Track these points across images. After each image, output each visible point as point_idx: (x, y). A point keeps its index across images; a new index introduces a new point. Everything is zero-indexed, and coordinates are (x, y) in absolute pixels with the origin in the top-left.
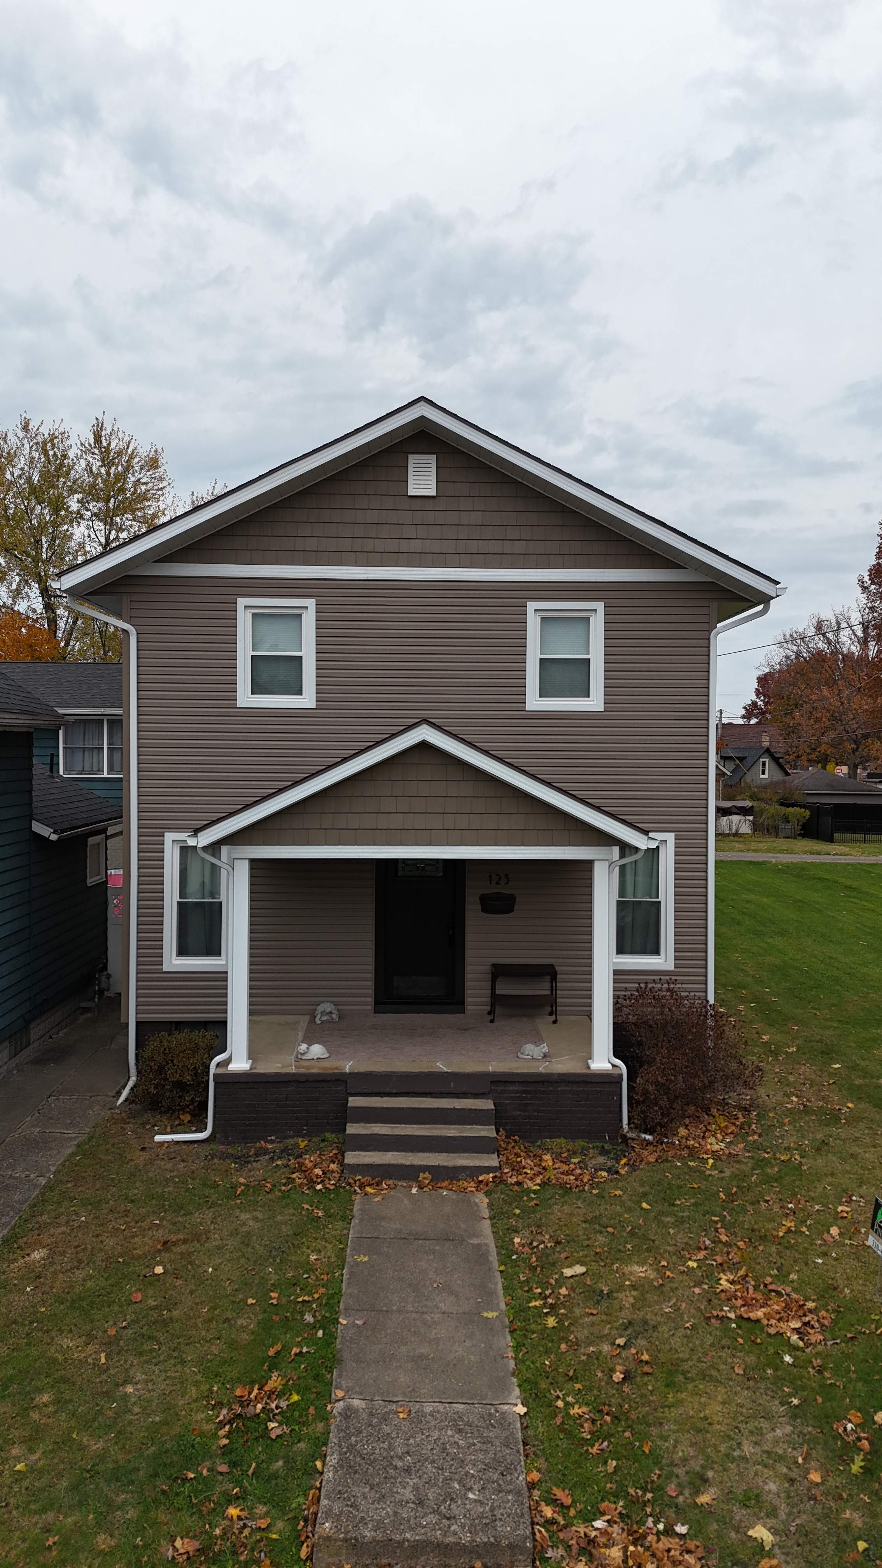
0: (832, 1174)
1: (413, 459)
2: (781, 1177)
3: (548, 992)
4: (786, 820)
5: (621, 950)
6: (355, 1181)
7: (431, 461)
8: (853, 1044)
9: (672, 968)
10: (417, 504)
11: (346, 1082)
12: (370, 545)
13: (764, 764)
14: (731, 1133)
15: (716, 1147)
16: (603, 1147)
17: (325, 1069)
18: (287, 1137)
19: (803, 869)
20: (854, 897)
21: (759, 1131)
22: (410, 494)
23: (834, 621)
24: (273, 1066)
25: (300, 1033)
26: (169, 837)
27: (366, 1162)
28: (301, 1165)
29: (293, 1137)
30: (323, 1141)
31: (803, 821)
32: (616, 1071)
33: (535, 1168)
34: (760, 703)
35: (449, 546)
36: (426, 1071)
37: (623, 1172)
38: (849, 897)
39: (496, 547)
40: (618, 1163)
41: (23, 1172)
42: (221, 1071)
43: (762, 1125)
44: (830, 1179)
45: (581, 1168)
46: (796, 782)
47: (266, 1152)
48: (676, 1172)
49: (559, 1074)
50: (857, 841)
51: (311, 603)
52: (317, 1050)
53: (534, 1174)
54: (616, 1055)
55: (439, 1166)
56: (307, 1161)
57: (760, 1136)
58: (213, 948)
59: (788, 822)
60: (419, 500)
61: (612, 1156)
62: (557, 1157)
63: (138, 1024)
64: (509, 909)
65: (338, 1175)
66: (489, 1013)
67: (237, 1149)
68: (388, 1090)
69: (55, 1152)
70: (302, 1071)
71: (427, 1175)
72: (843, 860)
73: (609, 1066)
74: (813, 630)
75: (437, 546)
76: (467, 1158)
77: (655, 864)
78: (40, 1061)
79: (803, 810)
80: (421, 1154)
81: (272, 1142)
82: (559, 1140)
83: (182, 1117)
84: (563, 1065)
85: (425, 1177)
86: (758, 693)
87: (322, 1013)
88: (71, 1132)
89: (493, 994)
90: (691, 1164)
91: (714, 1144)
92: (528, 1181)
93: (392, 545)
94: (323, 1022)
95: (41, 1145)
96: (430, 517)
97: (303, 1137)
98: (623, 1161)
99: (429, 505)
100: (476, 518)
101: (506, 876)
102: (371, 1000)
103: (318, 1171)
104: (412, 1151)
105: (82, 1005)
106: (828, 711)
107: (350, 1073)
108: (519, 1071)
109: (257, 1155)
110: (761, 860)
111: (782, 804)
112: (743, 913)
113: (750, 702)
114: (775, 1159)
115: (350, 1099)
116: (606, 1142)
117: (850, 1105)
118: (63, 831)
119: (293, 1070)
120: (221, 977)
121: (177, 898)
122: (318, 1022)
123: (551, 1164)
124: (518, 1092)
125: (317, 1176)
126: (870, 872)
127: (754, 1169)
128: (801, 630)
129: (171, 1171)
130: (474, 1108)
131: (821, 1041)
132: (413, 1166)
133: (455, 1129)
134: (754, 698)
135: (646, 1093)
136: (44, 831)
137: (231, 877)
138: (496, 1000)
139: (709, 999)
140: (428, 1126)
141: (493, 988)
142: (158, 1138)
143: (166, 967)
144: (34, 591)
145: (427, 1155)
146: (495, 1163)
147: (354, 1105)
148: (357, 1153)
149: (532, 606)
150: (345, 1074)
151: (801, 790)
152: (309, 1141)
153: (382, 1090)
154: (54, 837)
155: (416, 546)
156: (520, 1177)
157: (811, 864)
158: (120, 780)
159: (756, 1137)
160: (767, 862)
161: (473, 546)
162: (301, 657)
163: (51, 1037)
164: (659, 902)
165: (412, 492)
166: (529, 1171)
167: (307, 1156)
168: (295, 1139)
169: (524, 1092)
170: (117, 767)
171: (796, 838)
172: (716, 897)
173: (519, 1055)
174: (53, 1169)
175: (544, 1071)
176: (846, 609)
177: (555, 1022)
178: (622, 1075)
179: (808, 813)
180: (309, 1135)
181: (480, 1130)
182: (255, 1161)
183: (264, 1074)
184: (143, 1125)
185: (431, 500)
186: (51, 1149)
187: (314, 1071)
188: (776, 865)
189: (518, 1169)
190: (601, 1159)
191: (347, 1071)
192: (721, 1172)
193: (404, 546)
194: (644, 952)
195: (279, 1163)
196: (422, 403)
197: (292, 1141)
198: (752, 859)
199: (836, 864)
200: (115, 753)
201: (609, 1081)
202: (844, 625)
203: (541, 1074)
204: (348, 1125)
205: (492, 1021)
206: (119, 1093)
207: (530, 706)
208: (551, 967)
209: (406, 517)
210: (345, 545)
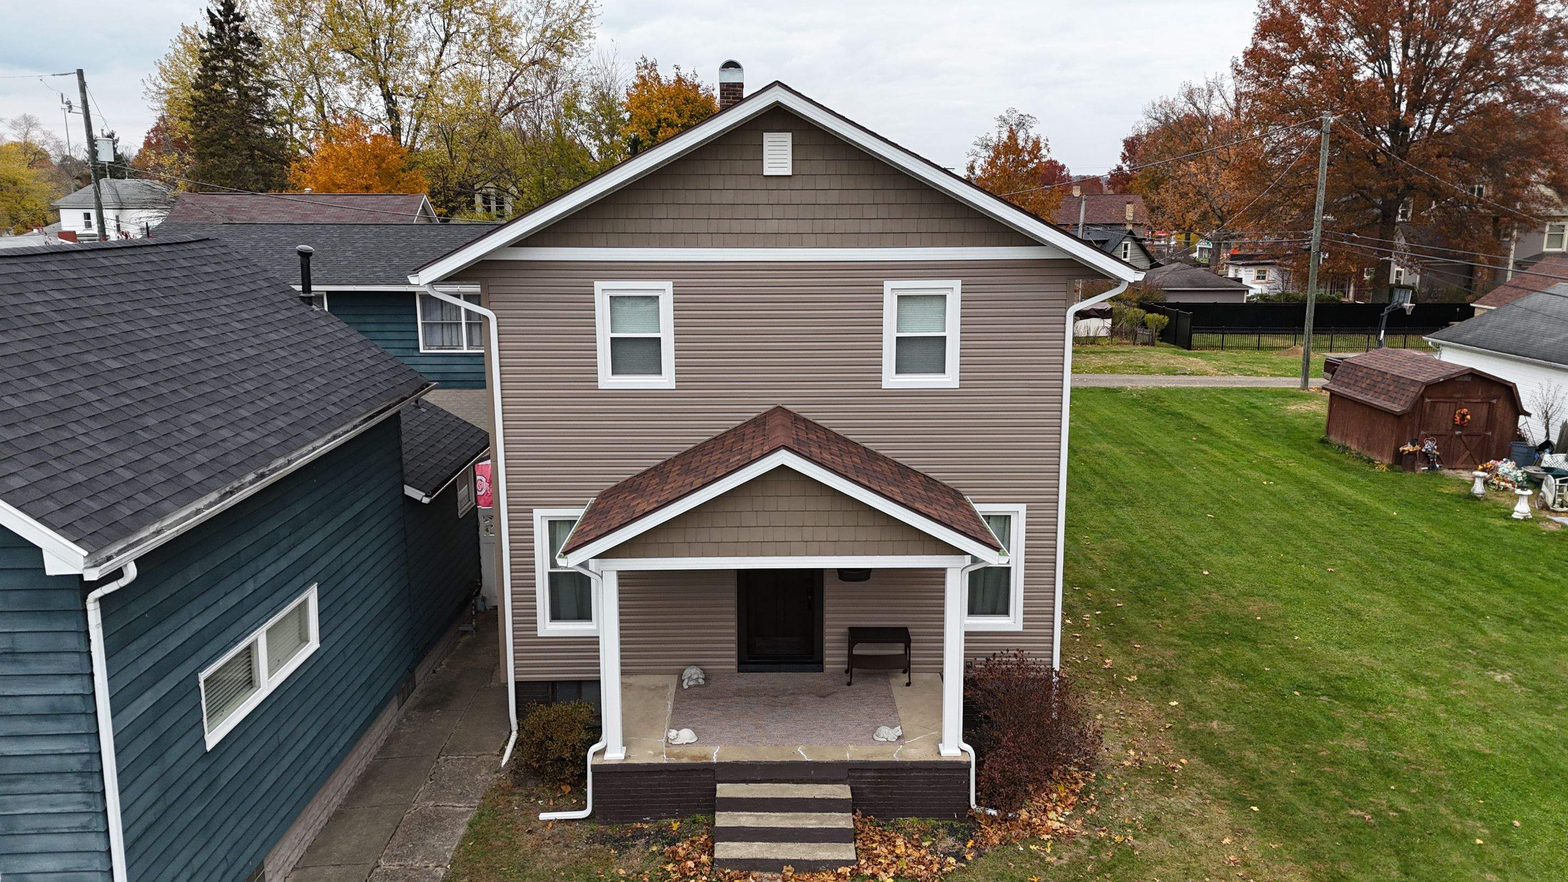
0: (1161, 862)
1: (767, 137)
2: (1115, 866)
3: (902, 652)
4: (1144, 325)
5: (972, 611)
6: (725, 875)
7: (787, 138)
8: (1191, 671)
9: (1020, 629)
10: (773, 184)
11: (714, 771)
12: (725, 226)
13: (1126, 247)
14: (1071, 804)
15: (1056, 825)
16: (952, 825)
17: (693, 757)
18: (661, 818)
19: (1158, 399)
20: (1206, 442)
21: (1096, 803)
22: (765, 173)
23: (1205, 87)
24: (646, 755)
25: (669, 703)
26: (538, 513)
27: (734, 857)
28: (675, 853)
29: (666, 818)
30: (694, 822)
31: (1160, 327)
32: (964, 759)
33: (890, 857)
34: (1126, 168)
35: (805, 226)
36: (788, 760)
37: (969, 857)
38: (1201, 442)
39: (852, 226)
40: (965, 846)
41: (422, 860)
42: (598, 761)
43: (1100, 793)
44: (1159, 868)
45: (931, 853)
46: (1157, 277)
47: (640, 834)
48: (1019, 859)
49: (912, 763)
50: (1212, 347)
51: (668, 285)
52: (686, 735)
53: (888, 864)
54: (965, 741)
55: (801, 860)
56: (680, 850)
57: (1098, 808)
58: (584, 614)
59: (1147, 328)
60: (774, 180)
61: (960, 836)
62: (909, 837)
63: (517, 683)
64: (865, 578)
65: (708, 869)
66: (847, 672)
67: (614, 830)
68: (753, 778)
69: (449, 833)
70: (673, 760)
71: (790, 867)
72: (1198, 383)
73: (959, 753)
74: (1184, 99)
75: (791, 226)
76: (827, 850)
77: (1007, 533)
78: (425, 706)
79: (1162, 316)
80: (784, 845)
81: (647, 822)
82: (911, 819)
83: (563, 788)
84: (916, 752)
85: (788, 870)
86: (1124, 158)
87: (689, 678)
88: (462, 807)
89: (850, 655)
90: (1032, 847)
91: (1054, 821)
92: (882, 873)
93: (748, 226)
94: (690, 687)
95: (436, 823)
96: (786, 197)
97: (675, 817)
98: (970, 843)
99: (785, 184)
100: (833, 197)
102: (734, 660)
103: (691, 864)
104: (776, 841)
105: (461, 628)
106: (1195, 187)
107: (718, 763)
108: (875, 759)
109: (634, 837)
110: (1116, 385)
111: (1141, 306)
112: (1096, 473)
113: (1115, 168)
114: (1110, 839)
115: (719, 786)
116: (955, 820)
117: (1183, 761)
118: (434, 492)
119: (663, 760)
120: (593, 643)
121: (548, 569)
122: (686, 687)
123: (903, 850)
124: (873, 777)
125: (690, 869)
126: (1224, 402)
127: (1090, 853)
128: (1171, 100)
129: (557, 862)
130: (832, 797)
131: (1160, 666)
132: (777, 860)
133: (816, 818)
134: (1120, 162)
135: (992, 779)
136: (416, 494)
137: (600, 586)
138: (854, 662)
139: (1054, 666)
140: (790, 814)
141: (850, 649)
142: (543, 816)
143: (542, 633)
144: (375, 95)
145: (790, 845)
146: (852, 856)
147: (722, 796)
148: (726, 843)
149: (888, 285)
150: (713, 764)
151: (1162, 287)
152: (681, 822)
153: (748, 778)
154: (426, 500)
155: (773, 226)
156: (875, 869)
157: (1168, 391)
158: (482, 355)
159: (1094, 810)
160: (1121, 388)
161: (830, 226)
162: (659, 339)
163: (434, 672)
164: (1009, 568)
165: (767, 172)
166: (883, 861)
167: (680, 844)
168: (668, 820)
169: (879, 780)
170: (476, 341)
171: (1153, 344)
172: (1069, 448)
173: (875, 737)
174: (449, 856)
175: (898, 759)
176: (1219, 77)
177: (908, 684)
178: (969, 763)
179: (1167, 319)
180: (681, 817)
181: (839, 819)
182: (632, 846)
183: (638, 765)
184: (528, 796)
185: (787, 180)
186: (445, 829)
187: (685, 760)
188: (1131, 392)
189: (873, 859)
190: (950, 841)
191: (715, 761)
192: (1060, 858)
193: (761, 227)
194: (994, 612)
195: (654, 848)
196: (777, 87)
197: (665, 822)
198: (1108, 385)
199: (1189, 392)
200: (473, 328)
201: (957, 769)
202: (1216, 93)
203: (895, 763)
204: (717, 813)
205: (849, 684)
206: (503, 751)
207: (886, 384)
208: (905, 630)
209: (761, 197)
210: (701, 226)
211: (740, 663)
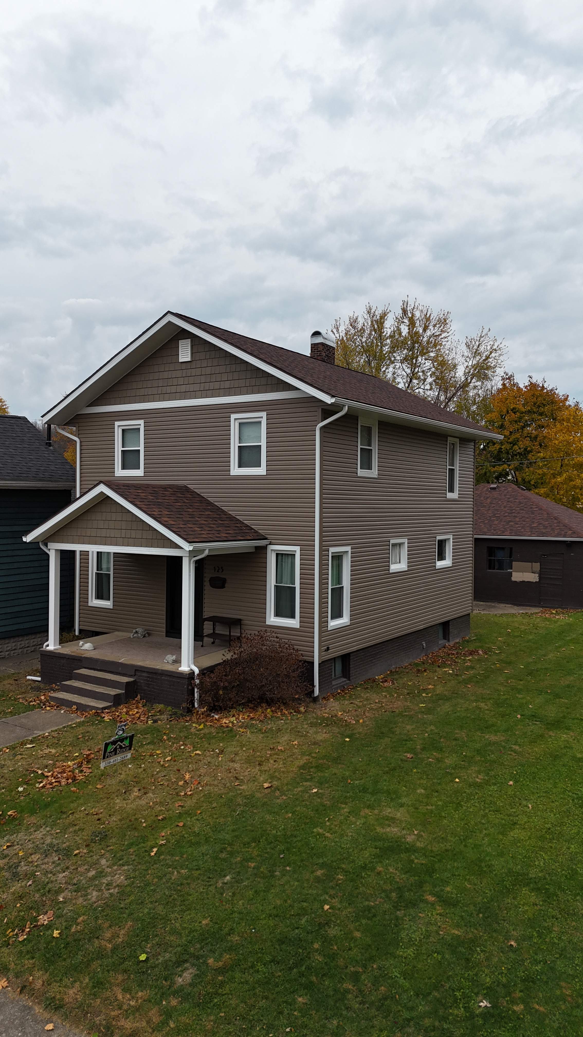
1: (181, 342)
7: (189, 341)
9: (299, 627)
10: (184, 366)
12: (165, 390)
14: (253, 718)
16: (177, 712)
22: (180, 361)
33: (123, 713)
35: (197, 387)
36: (111, 660)
39: (217, 386)
42: (44, 649)
52: (87, 646)
55: (80, 704)
60: (184, 364)
63: (80, 630)
64: (223, 587)
66: (213, 643)
68: (97, 667)
70: (69, 653)
71: (75, 706)
73: (188, 669)
75: (191, 388)
77: (294, 565)
80: (84, 698)
82: (161, 705)
85: (74, 708)
87: (135, 633)
91: (229, 721)
93: (173, 389)
96: (189, 372)
99: (188, 366)
100: (208, 371)
101: (222, 568)
102: (164, 629)
104: (81, 696)
107: (84, 657)
108: (148, 666)
115: (82, 669)
116: (180, 710)
121: (95, 570)
123: (134, 713)
124: (146, 677)
127: (217, 733)
133: (105, 689)
137: (50, 558)
140: (97, 686)
141: (214, 629)
142: (28, 677)
143: (90, 604)
147: (76, 672)
148: (64, 693)
149: (233, 417)
150: (82, 657)
153: (95, 667)
155: (183, 388)
161: (208, 386)
162: (139, 450)
164: (295, 587)
169: (148, 677)
173: (165, 660)
175: (157, 668)
178: (193, 675)
185: (189, 363)
187: (73, 654)
189: (115, 712)
193: (179, 389)
194: (289, 616)
196: (169, 314)
203: (154, 669)
204: (72, 680)
207: (232, 473)
208: (240, 620)
209: (179, 374)
210: (155, 391)
211: (167, 632)
